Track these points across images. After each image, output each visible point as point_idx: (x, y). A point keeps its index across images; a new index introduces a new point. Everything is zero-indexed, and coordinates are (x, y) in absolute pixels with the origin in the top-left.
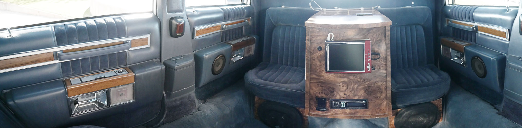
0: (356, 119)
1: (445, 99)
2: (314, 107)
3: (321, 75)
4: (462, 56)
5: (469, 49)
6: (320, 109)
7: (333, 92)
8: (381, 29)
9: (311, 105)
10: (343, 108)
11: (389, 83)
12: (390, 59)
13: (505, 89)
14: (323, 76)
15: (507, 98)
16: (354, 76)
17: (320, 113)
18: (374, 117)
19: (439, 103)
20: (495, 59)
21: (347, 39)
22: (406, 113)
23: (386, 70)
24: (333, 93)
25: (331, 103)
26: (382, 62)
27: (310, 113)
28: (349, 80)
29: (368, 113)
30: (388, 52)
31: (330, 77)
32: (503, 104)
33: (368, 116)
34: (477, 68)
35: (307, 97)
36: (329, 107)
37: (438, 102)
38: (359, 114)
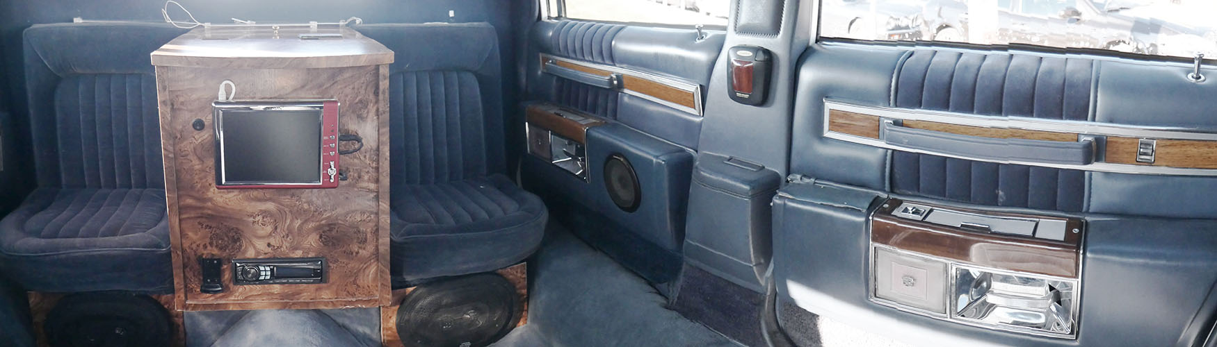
0: (298, 311)
1: (533, 265)
2: (196, 286)
3: (206, 197)
4: (580, 152)
5: (598, 134)
6: (211, 289)
7: (239, 239)
8: (367, 74)
9: (188, 280)
10: (265, 282)
11: (384, 216)
12: (388, 154)
13: (688, 240)
14: (210, 200)
15: (691, 266)
16: (292, 197)
17: (211, 299)
18: (341, 305)
19: (519, 275)
20: (663, 163)
21: (275, 98)
22: (429, 299)
23: (377, 181)
24: (238, 244)
25: (236, 270)
26: (368, 162)
27: (188, 302)
28: (281, 206)
29: (326, 295)
30: (383, 134)
31: (229, 200)
32: (681, 281)
33: (328, 302)
34: (617, 185)
35: (177, 260)
36: (230, 281)
37: (517, 272)
38: (305, 297)
